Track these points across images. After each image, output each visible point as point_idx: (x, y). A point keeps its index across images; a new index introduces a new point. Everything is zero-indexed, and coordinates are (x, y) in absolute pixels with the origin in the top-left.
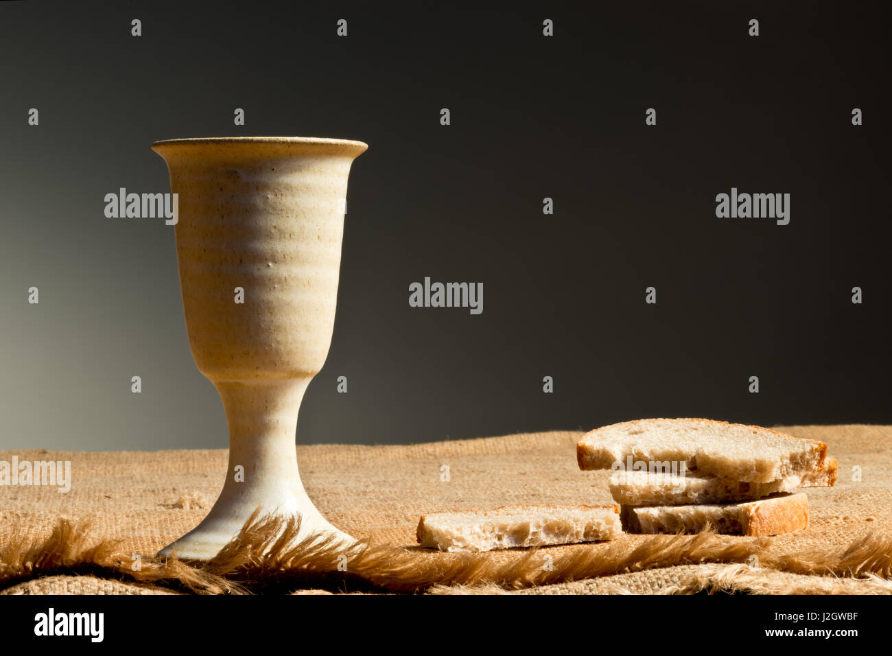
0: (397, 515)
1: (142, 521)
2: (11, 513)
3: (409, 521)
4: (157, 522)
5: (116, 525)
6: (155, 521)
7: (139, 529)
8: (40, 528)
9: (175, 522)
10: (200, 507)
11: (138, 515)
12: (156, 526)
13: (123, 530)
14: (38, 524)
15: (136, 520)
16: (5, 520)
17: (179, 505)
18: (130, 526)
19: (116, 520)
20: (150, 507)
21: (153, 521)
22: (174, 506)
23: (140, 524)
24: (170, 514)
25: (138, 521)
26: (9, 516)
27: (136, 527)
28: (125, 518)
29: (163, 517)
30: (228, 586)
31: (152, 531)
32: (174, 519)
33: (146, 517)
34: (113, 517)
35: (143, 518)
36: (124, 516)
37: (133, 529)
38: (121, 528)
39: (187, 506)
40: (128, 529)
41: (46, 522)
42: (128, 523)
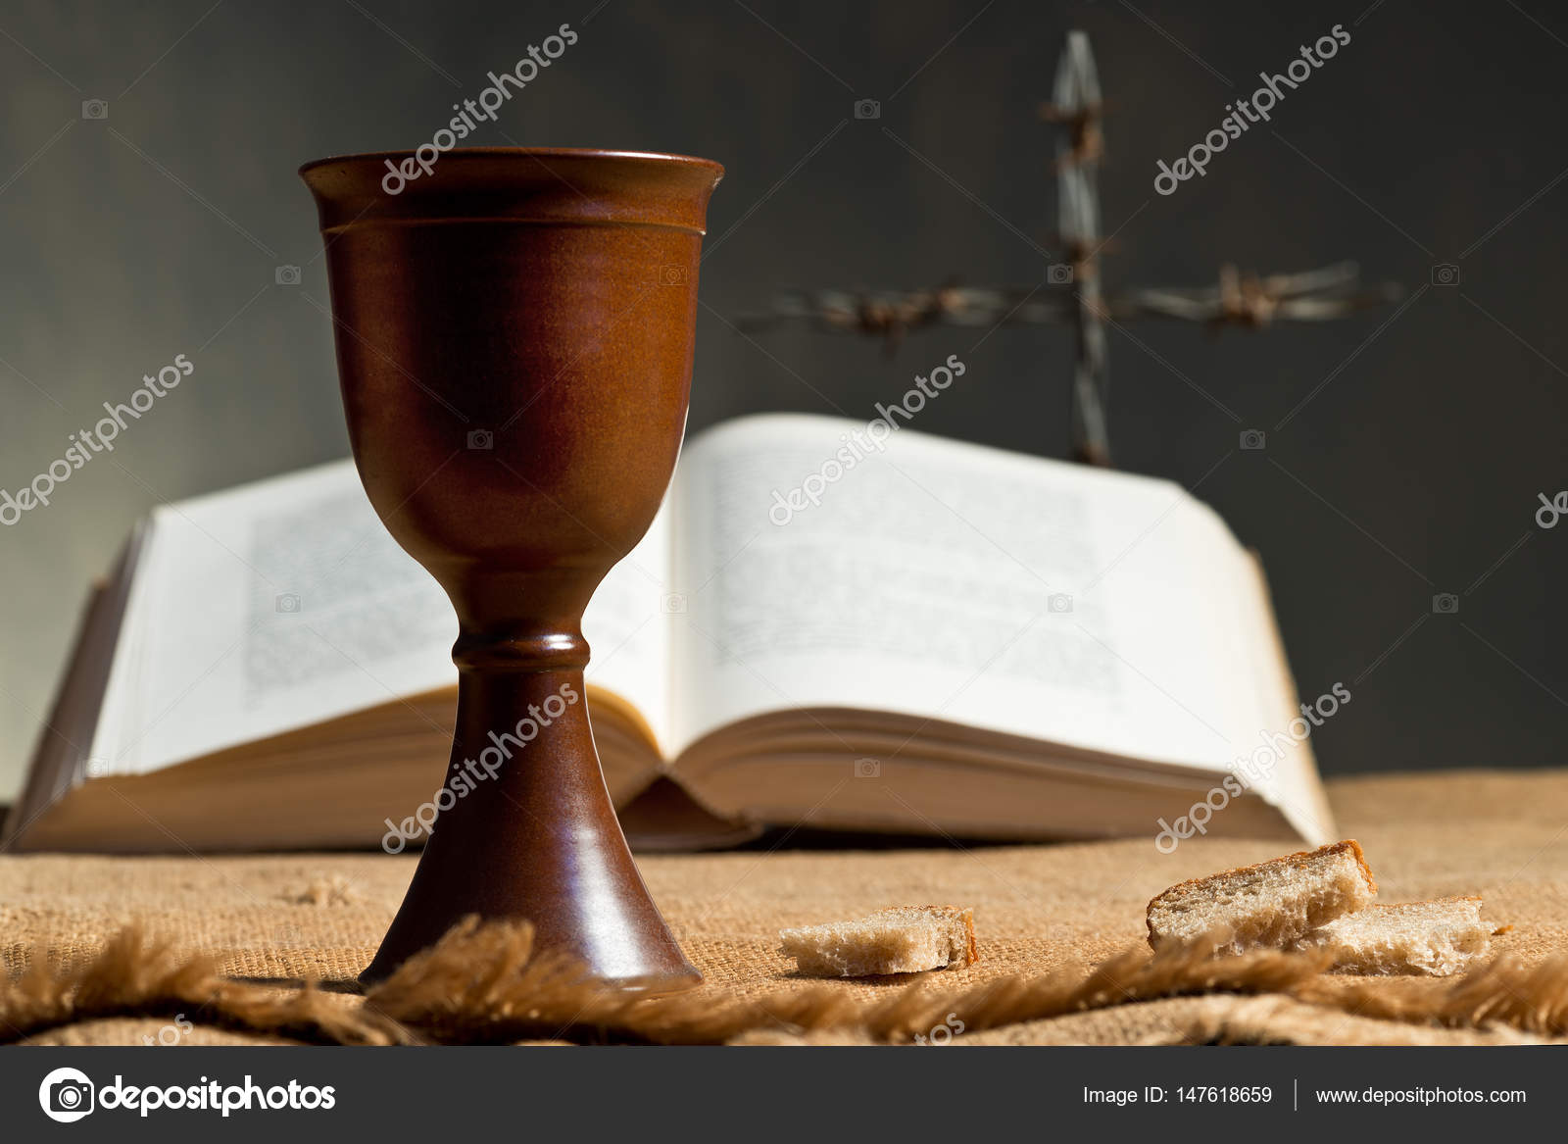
0: (682, 919)
1: (247, 927)
2: (25, 910)
3: (703, 929)
4: (273, 927)
5: (204, 932)
6: (269, 926)
7: (243, 940)
8: (75, 936)
9: (305, 929)
10: (346, 903)
11: (241, 914)
12: (271, 936)
13: (215, 942)
14: (71, 928)
15: (238, 924)
16: (15, 922)
17: (309, 899)
18: (227, 934)
19: (204, 924)
20: (261, 902)
21: (266, 926)
22: (302, 900)
23: (244, 932)
24: (294, 914)
25: (240, 925)
26: (20, 915)
27: (238, 937)
28: (219, 920)
29: (282, 920)
30: (403, 1034)
31: (264, 944)
32: (301, 922)
33: (254, 917)
34: (198, 919)
35: (250, 922)
36: (217, 917)
37: (233, 940)
38: (212, 937)
39: (323, 901)
40: (224, 940)
41: (84, 926)
42: (223, 930)
